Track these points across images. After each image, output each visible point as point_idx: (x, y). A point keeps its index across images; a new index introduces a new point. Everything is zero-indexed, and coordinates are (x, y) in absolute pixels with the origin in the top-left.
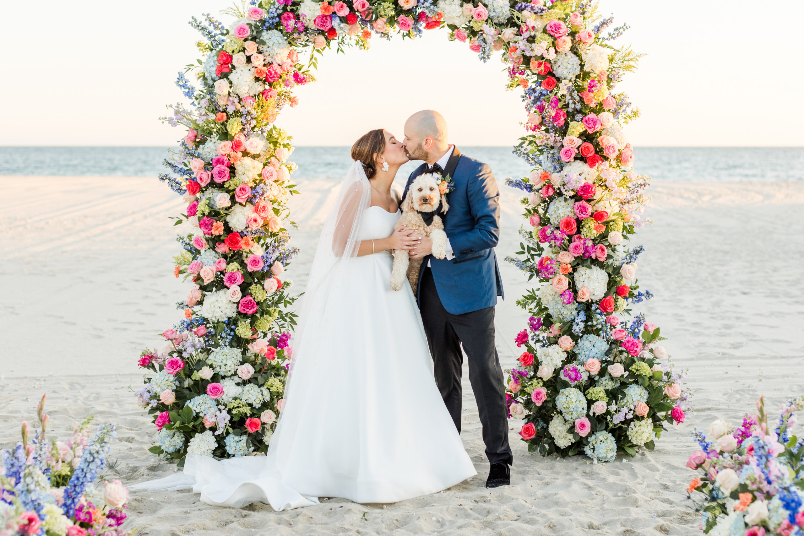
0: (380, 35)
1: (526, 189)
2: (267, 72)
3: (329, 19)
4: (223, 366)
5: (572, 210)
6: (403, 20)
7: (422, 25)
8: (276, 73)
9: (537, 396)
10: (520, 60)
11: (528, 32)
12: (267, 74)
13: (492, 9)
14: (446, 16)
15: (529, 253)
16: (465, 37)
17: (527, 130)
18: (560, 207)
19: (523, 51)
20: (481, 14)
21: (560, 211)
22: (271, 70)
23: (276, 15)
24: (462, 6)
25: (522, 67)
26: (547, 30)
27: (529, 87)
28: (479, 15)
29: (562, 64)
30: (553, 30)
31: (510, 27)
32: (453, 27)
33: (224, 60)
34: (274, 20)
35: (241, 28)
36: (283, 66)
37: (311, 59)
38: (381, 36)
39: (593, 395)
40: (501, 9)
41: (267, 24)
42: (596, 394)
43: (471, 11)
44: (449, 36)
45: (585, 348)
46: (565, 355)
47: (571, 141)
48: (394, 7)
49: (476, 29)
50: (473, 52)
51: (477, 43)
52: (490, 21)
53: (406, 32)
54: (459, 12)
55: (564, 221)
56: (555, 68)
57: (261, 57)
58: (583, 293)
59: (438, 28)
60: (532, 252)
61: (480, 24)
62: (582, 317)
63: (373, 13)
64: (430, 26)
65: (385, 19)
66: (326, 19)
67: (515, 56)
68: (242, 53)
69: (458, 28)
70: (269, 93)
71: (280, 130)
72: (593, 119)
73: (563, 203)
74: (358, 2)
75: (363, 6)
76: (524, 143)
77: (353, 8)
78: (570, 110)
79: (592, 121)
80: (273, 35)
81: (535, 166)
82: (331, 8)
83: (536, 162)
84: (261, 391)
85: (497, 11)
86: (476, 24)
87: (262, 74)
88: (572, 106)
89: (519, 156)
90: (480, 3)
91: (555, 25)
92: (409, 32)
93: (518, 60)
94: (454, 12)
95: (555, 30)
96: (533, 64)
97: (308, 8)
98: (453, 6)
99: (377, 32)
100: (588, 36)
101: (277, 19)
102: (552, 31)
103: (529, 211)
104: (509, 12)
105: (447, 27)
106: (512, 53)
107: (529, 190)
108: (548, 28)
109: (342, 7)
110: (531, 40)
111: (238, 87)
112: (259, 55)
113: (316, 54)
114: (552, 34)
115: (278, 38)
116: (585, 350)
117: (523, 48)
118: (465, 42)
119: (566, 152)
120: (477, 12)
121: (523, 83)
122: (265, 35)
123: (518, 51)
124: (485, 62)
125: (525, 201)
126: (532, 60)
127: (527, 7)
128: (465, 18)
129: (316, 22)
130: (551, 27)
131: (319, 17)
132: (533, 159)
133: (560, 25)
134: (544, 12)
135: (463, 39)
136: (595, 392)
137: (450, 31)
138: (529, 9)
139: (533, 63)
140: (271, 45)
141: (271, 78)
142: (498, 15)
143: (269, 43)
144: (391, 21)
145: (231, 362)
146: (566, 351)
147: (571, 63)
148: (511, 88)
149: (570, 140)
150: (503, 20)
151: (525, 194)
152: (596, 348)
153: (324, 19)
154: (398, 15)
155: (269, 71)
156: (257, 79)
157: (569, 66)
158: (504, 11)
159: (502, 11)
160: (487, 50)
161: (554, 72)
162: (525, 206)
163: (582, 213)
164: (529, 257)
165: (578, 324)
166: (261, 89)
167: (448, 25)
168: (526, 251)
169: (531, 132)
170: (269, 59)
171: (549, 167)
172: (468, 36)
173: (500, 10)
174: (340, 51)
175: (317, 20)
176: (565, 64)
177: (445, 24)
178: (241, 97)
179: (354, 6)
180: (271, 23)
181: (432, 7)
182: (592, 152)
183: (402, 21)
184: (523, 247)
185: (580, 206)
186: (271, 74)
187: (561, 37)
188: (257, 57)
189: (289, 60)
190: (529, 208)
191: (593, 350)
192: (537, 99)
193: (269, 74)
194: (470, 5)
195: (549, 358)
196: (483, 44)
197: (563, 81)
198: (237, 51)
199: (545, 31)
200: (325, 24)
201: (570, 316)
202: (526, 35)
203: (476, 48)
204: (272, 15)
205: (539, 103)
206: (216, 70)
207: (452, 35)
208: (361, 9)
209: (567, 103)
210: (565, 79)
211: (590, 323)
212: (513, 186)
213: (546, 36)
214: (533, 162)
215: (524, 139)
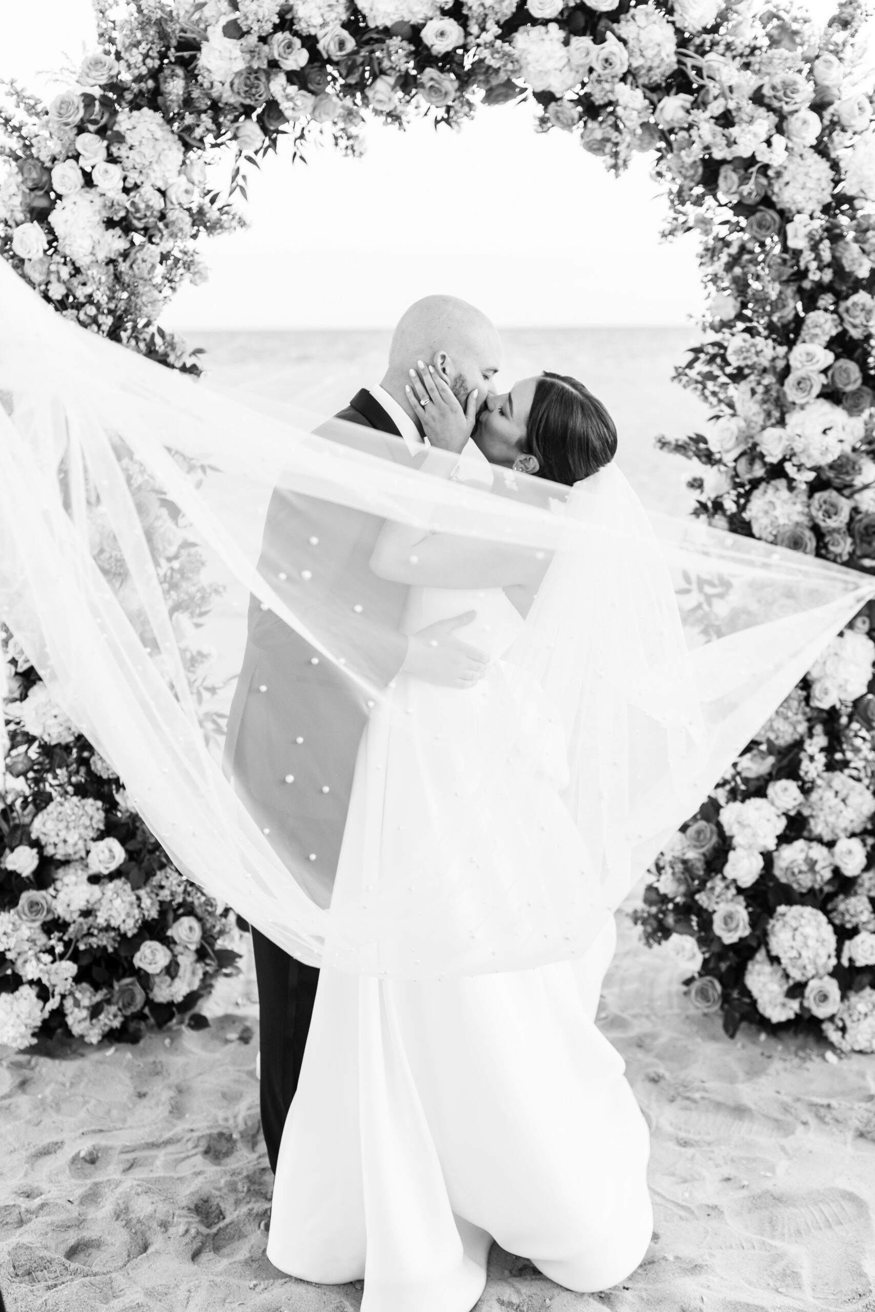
0: (383, 118)
1: (699, 457)
2: (128, 205)
3: (263, 79)
4: (61, 845)
5: (806, 510)
6: (432, 79)
7: (476, 94)
8: (148, 207)
9: (726, 923)
10: (696, 172)
11: (721, 101)
12: (128, 211)
13: (637, 50)
14: (530, 68)
15: (701, 589)
16: (573, 120)
17: (704, 330)
18: (778, 503)
19: (707, 148)
20: (613, 59)
21: (777, 512)
22: (136, 200)
23: (144, 71)
24: (566, 43)
25: (699, 190)
26: (763, 96)
27: (714, 234)
28: (606, 60)
29: (794, 178)
30: (780, 94)
31: (677, 94)
32: (546, 98)
33: (34, 180)
34: (143, 85)
35: (62, 103)
36: (168, 193)
37: (234, 179)
38: (386, 123)
39: (847, 917)
40: (657, 49)
41: (129, 96)
42: (852, 916)
43: (588, 54)
44: (537, 122)
45: (826, 807)
46: (782, 823)
47: (810, 357)
48: (412, 48)
49: (599, 100)
50: (590, 155)
51: (598, 134)
52: (630, 79)
53: (441, 113)
54: (561, 58)
55: (788, 534)
56: (776, 189)
57: (115, 171)
58: (826, 692)
59: (512, 102)
60: (709, 590)
61: (607, 86)
62: (820, 740)
63: (362, 64)
64: (492, 97)
65: (391, 80)
66: (257, 78)
67: (689, 161)
68: (71, 162)
69: (556, 100)
70: (138, 255)
71: (173, 337)
72: (864, 305)
73: (785, 493)
74: (328, 37)
75: (342, 45)
76: (696, 359)
77: (318, 53)
78: (807, 285)
79: (862, 310)
80: (142, 120)
81: (717, 408)
82: (266, 48)
83: (720, 401)
84: (139, 898)
85: (649, 53)
86: (599, 87)
87: (119, 211)
88: (814, 276)
89: (685, 387)
90: (609, 34)
91: (784, 83)
92: (448, 109)
93: (691, 172)
94: (549, 58)
95: (785, 94)
96: (728, 179)
97: (217, 54)
98: (547, 42)
99: (377, 112)
100: (857, 111)
101: (151, 84)
102: (775, 97)
103: (703, 506)
104: (674, 59)
105: (532, 100)
106: (683, 153)
107: (704, 459)
108: (767, 91)
109: (289, 46)
110: (726, 120)
111: (67, 241)
112: (111, 167)
113: (246, 167)
114: (776, 104)
115: (154, 127)
116: (827, 811)
117: (708, 139)
118: (571, 131)
119: (799, 383)
120: (604, 54)
121: (702, 225)
122: (125, 120)
123: (697, 147)
124: (617, 176)
125: (697, 484)
126: (725, 171)
127: (717, 44)
128: (573, 73)
129: (235, 86)
130: (774, 88)
131: (239, 74)
132: (714, 394)
133: (795, 83)
134: (757, 52)
135: (568, 125)
136: (852, 912)
137: (539, 109)
138: (721, 48)
139: (726, 178)
140: (136, 143)
141: (139, 219)
142: (649, 64)
143: (131, 138)
144: (407, 83)
145: (76, 837)
146: (784, 814)
147: (815, 176)
148: (670, 237)
149: (808, 354)
150: (657, 77)
151: (696, 468)
152: (850, 810)
153: (252, 77)
154: (420, 68)
155: (133, 203)
156: (110, 224)
157: (810, 184)
158: (664, 55)
159: (658, 54)
160: (622, 148)
161: (774, 199)
162: (696, 495)
163: (830, 517)
164: (702, 599)
165: (812, 758)
166: (122, 245)
167: (536, 95)
168: (694, 587)
169: (713, 337)
170: (133, 178)
171: (754, 414)
172: (580, 118)
173: (654, 52)
174: (297, 158)
175: (236, 81)
176: (801, 178)
177: (529, 93)
178: (77, 265)
179: (320, 46)
180: (136, 90)
181: (498, 43)
182: (855, 381)
183: (431, 83)
184: (687, 579)
185: (825, 502)
186: (137, 211)
187: (796, 111)
188: (106, 172)
189: (183, 178)
190: (703, 499)
191: (845, 813)
192: (734, 261)
193: (132, 209)
194: (586, 41)
195: (748, 831)
196: (614, 135)
197: (797, 218)
198: (61, 158)
199: (758, 98)
200: (254, 91)
201: (792, 734)
202: (716, 108)
203: (597, 147)
204: (136, 72)
205: (737, 271)
206: (21, 204)
207: (543, 121)
208: (336, 55)
209: (802, 267)
210: (799, 212)
211: (838, 756)
212: (670, 451)
213: (762, 111)
214: (714, 400)
215: (697, 351)
